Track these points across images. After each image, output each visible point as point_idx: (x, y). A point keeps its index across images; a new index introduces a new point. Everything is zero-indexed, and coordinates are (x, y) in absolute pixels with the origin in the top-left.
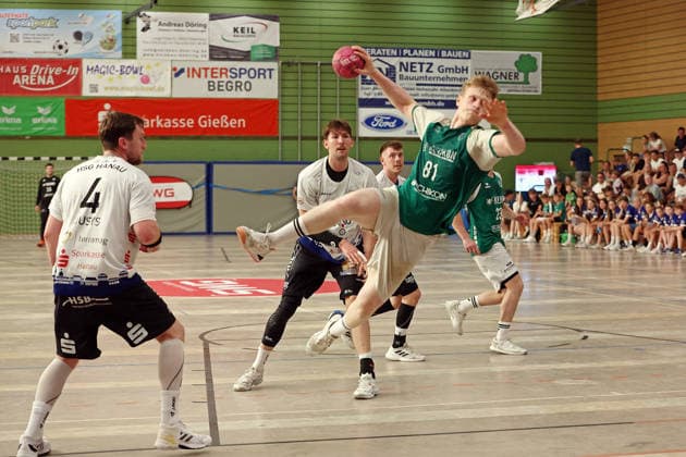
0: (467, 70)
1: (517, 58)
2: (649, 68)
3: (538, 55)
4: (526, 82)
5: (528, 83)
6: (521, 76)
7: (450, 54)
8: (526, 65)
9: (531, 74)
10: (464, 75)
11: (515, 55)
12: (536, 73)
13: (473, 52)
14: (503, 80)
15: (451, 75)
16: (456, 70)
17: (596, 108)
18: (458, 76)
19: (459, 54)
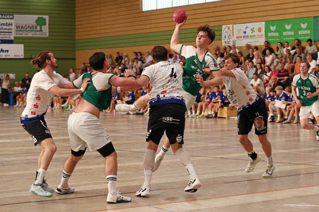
0: (12, 24)
1: (37, 19)
2: (101, 24)
3: (47, 17)
4: (41, 30)
5: (42, 31)
6: (38, 28)
7: (3, 16)
8: (41, 22)
9: (43, 27)
10: (10, 27)
11: (36, 17)
12: (46, 26)
13: (15, 15)
14: (30, 29)
15: (4, 27)
16: (6, 24)
17: (75, 43)
18: (8, 27)
19: (8, 17)
